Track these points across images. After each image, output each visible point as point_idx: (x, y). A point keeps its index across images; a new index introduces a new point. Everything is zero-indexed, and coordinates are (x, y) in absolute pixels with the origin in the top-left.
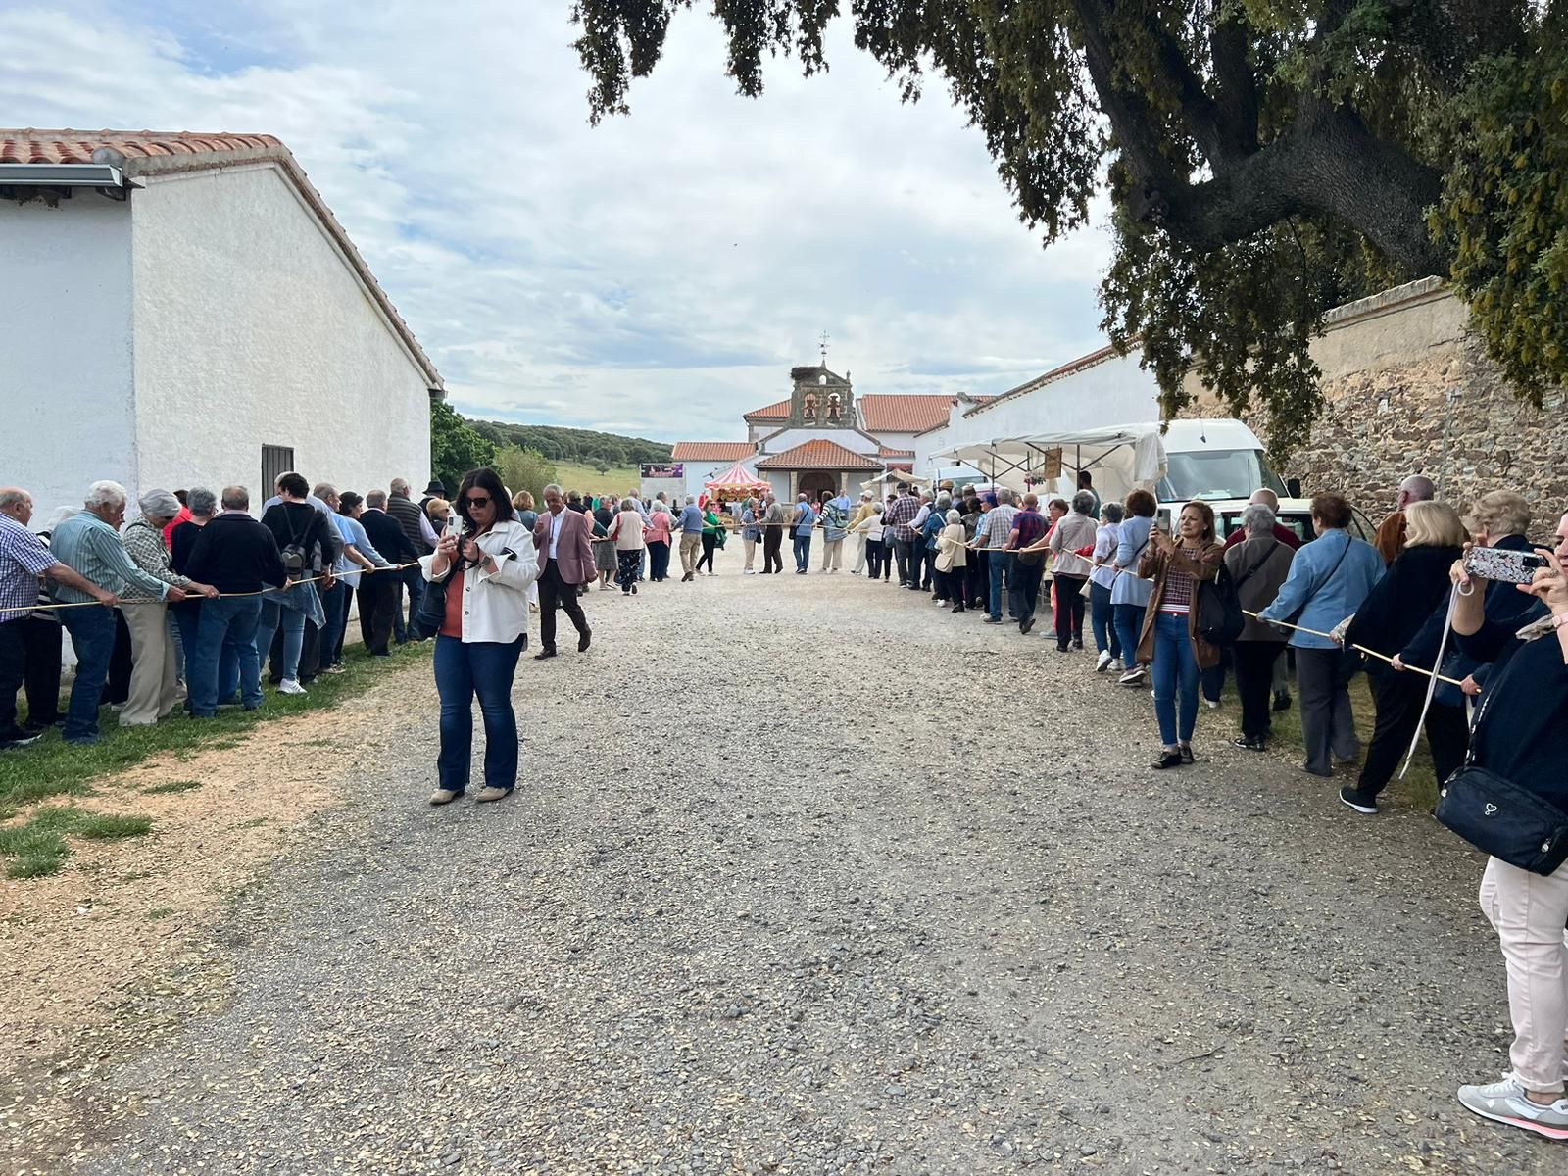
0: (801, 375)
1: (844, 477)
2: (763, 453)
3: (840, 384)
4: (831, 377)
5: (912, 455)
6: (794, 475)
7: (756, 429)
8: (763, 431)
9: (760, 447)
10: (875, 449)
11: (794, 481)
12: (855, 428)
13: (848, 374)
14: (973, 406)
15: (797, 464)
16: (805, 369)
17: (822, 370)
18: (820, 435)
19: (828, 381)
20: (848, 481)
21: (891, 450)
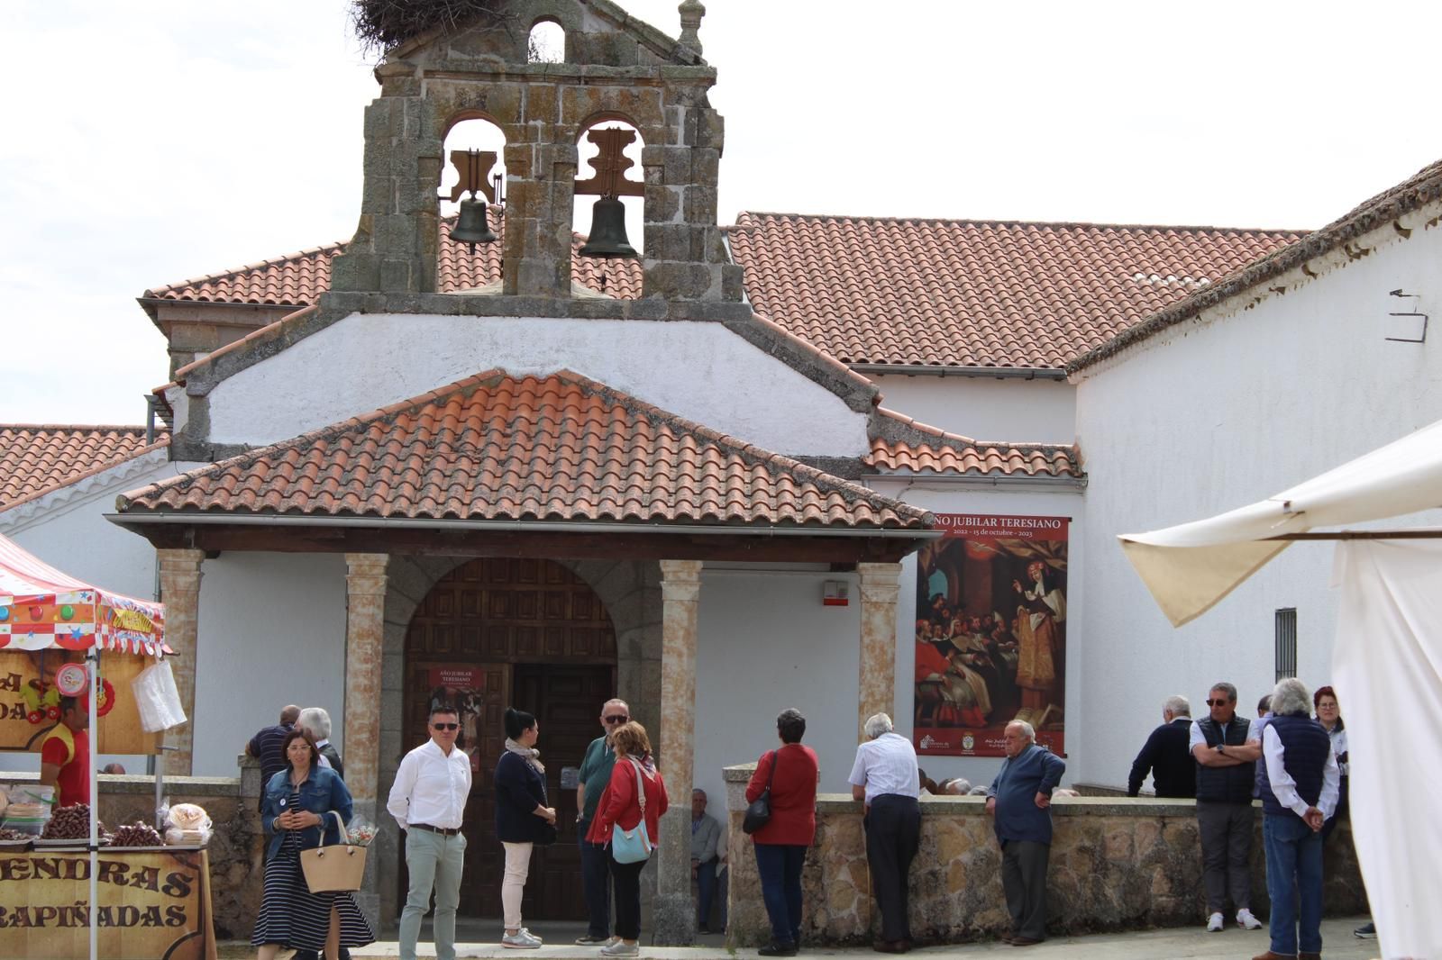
19: (574, 46)
20: (703, 605)
21: (937, 442)
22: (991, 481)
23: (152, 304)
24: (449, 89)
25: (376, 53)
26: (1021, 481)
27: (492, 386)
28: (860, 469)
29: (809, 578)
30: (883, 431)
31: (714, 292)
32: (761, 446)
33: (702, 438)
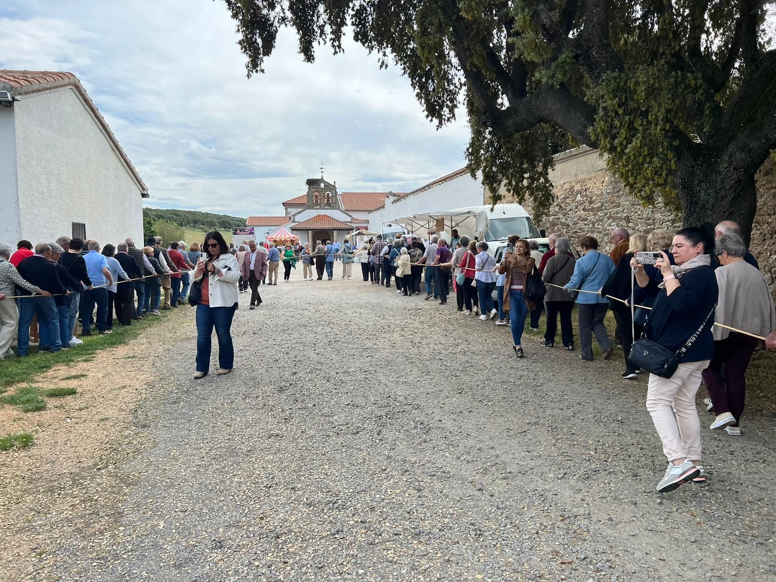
0: (311, 183)
1: (335, 233)
2: (294, 222)
3: (331, 187)
4: (326, 184)
5: (367, 222)
6: (310, 232)
7: (289, 210)
8: (293, 211)
9: (292, 219)
10: (349, 219)
11: (310, 236)
12: (339, 209)
13: (335, 182)
14: (396, 198)
15: (311, 227)
16: (313, 180)
17: (322, 180)
18: (322, 212)
19: (325, 186)
20: (337, 235)
21: (357, 220)
22: (361, 223)
23: (283, 204)
24: (314, 190)
25: (308, 186)
26: (364, 223)
27: (319, 216)
28: (350, 222)
29: (346, 232)
30: (353, 219)
31: (337, 207)
32: (342, 221)
33: (335, 220)
